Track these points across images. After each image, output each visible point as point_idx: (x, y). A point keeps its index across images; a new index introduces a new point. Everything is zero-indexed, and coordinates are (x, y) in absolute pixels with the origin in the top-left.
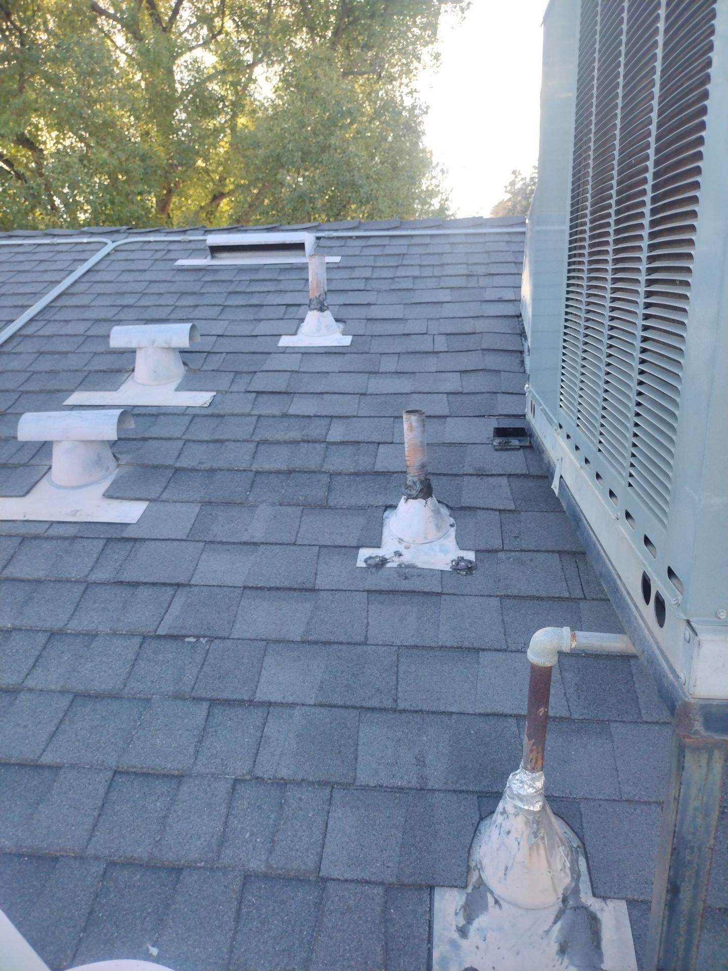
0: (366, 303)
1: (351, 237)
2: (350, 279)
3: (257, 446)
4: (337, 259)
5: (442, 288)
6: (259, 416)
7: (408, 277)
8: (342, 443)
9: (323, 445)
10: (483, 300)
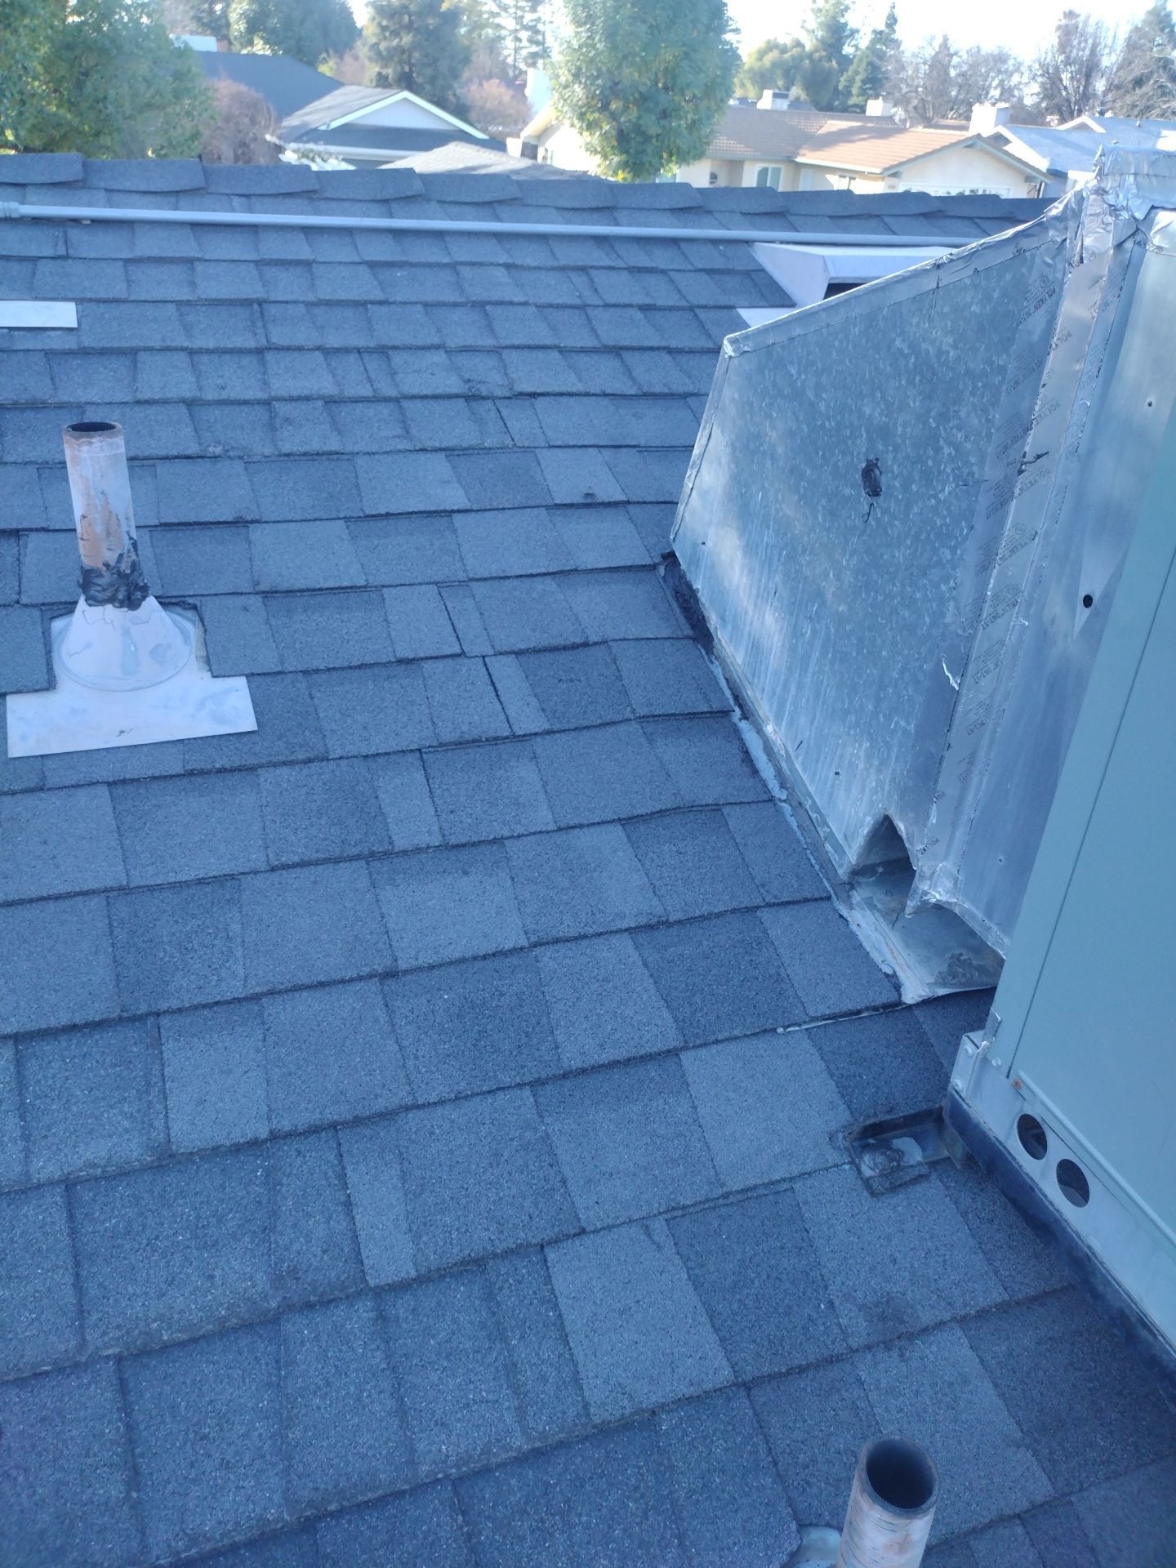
0: (228, 516)
1: (76, 221)
2: (138, 402)
3: (123, 1387)
4: (64, 314)
5: (423, 450)
6: (69, 1184)
7: (308, 398)
8: (423, 1279)
9: (364, 1310)
10: (551, 503)
